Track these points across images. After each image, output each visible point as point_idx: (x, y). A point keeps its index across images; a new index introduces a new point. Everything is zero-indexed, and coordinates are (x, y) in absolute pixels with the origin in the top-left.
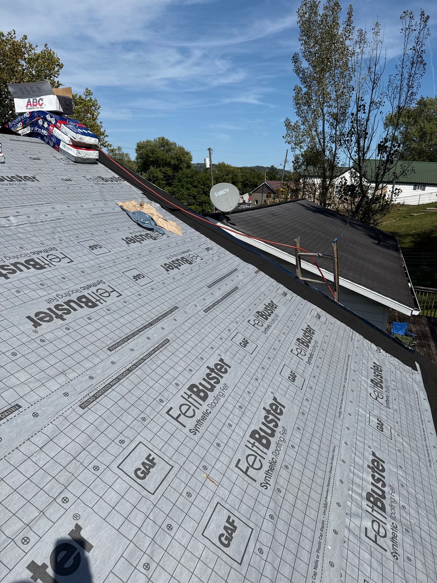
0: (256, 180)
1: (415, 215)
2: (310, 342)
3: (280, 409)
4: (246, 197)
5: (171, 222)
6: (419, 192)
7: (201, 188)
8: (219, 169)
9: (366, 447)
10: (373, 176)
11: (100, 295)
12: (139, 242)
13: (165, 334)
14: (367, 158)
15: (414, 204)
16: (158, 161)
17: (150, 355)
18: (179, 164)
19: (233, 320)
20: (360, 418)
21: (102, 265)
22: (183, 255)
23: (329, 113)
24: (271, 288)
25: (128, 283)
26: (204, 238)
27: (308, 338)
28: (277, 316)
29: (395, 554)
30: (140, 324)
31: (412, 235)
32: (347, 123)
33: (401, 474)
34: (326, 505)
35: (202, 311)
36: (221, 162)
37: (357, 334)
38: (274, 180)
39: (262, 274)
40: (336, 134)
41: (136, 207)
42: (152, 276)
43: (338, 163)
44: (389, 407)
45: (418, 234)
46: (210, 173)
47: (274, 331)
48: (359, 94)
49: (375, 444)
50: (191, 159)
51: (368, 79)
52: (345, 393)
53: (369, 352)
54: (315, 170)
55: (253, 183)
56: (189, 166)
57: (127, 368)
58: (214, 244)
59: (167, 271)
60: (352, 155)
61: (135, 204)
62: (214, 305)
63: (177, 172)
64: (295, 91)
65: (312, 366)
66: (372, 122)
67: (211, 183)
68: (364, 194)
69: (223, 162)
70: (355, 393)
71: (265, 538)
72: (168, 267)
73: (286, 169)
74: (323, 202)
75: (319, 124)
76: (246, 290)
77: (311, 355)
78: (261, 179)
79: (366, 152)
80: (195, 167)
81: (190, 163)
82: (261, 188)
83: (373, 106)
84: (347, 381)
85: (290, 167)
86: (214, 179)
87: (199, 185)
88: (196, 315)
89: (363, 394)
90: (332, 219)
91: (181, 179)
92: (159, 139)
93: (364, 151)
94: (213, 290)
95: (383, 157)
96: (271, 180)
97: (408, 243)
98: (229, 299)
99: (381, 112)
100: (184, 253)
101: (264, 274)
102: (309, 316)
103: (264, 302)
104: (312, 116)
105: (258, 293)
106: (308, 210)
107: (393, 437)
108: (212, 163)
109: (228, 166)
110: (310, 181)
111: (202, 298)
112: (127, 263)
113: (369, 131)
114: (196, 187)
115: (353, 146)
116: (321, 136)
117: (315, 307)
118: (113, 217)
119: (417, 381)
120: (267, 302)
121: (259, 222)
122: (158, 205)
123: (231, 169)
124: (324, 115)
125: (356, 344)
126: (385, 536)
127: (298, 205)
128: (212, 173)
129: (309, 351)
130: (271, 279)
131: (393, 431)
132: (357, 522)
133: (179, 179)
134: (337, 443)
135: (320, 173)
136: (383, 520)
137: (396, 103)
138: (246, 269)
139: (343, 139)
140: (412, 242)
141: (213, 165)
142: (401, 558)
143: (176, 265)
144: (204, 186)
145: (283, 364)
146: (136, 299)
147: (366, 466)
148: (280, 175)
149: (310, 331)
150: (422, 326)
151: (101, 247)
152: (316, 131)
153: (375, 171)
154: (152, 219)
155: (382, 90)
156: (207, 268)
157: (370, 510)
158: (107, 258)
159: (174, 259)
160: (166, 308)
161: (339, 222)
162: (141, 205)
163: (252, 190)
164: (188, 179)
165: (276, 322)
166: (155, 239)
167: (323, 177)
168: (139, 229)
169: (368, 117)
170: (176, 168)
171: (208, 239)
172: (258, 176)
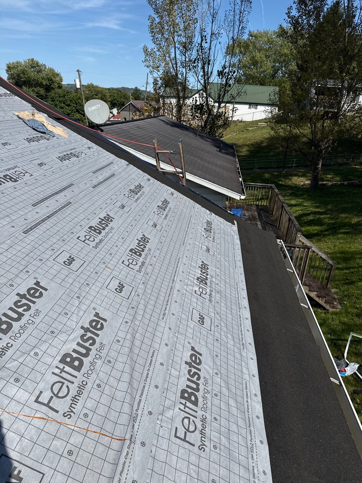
0: (123, 100)
1: (250, 129)
2: (166, 208)
3: (147, 240)
4: (115, 111)
5: (58, 127)
6: (253, 110)
7: (74, 107)
8: (88, 90)
9: (198, 259)
10: (216, 96)
11: (18, 174)
12: (37, 141)
13: (67, 199)
14: (211, 82)
15: (249, 121)
16: (29, 81)
17: (60, 210)
18: (51, 85)
19: (113, 193)
20: (195, 246)
21: (14, 156)
22: (71, 151)
23: (179, 42)
24: (139, 175)
25: (35, 168)
26: (85, 140)
27: (165, 206)
28: (144, 192)
29: (210, 301)
30: (49, 193)
31: (248, 146)
32: (194, 51)
33: (218, 271)
34: (173, 280)
35: (91, 187)
36: (90, 83)
37: (197, 204)
38: (139, 100)
39: (131, 166)
40: (185, 60)
41: (29, 116)
42: (51, 164)
43: (189, 85)
44: (214, 242)
45: (252, 145)
46: (81, 93)
47: (142, 201)
48: (202, 26)
49: (204, 258)
50: (61, 80)
51: (209, 12)
52: (187, 234)
53: (205, 214)
54: (171, 91)
55: (121, 103)
56: (60, 87)
57: (47, 215)
58: (93, 145)
59: (62, 161)
60: (199, 78)
61: (28, 114)
62: (99, 184)
63: (49, 92)
64: (150, 21)
65: (167, 220)
66: (214, 51)
67: (83, 102)
68: (210, 111)
69: (91, 83)
70: (193, 234)
71: (140, 291)
72: (62, 159)
73: (148, 90)
74: (179, 118)
75: (171, 51)
76: (121, 176)
77: (167, 215)
78: (127, 99)
79: (210, 76)
80: (66, 87)
81: (61, 84)
82: (128, 107)
83: (214, 37)
84: (189, 229)
85: (150, 89)
86: (85, 99)
87: (71, 104)
88: (87, 189)
89: (199, 235)
90: (186, 132)
91: (53, 98)
92: (29, 60)
93: (208, 76)
94: (97, 175)
95: (223, 81)
96: (136, 99)
97: (245, 151)
98: (110, 181)
99: (220, 43)
100: (71, 150)
101: (133, 166)
102: (165, 194)
103: (134, 184)
104: (166, 44)
105: (129, 178)
106: (167, 124)
107: (215, 255)
108: (82, 84)
109: (97, 87)
110: (167, 101)
111: (90, 179)
112: (31, 155)
113: (212, 58)
114: (69, 105)
115: (199, 71)
116: (174, 62)
117: (170, 188)
118: (13, 124)
119: (234, 230)
120: (136, 184)
121: (127, 133)
122: (46, 115)
123: (100, 89)
124: (175, 43)
125: (196, 210)
126: (206, 294)
127: (159, 121)
128: (82, 93)
129: (165, 213)
130: (138, 170)
131: (215, 253)
132: (191, 288)
133: (51, 98)
134: (181, 256)
135: (175, 94)
136: (205, 288)
137: (231, 35)
138: (119, 162)
139: (192, 65)
140: (248, 151)
141: (83, 86)
142: (213, 303)
143: (67, 158)
144: (76, 104)
145: (148, 219)
146: (43, 178)
147: (197, 267)
148: (143, 95)
149: (166, 202)
150: (253, 212)
151: (10, 144)
152: (169, 57)
153: (217, 92)
154: (43, 124)
155: (220, 23)
156: (90, 161)
157: (198, 284)
158: (17, 152)
159: (65, 153)
160: (65, 184)
161: (191, 135)
162: (33, 115)
163: (120, 108)
164: (61, 99)
165: (143, 196)
166: (48, 140)
167: (178, 98)
168: (35, 133)
169: (210, 47)
170: (48, 88)
171: (88, 141)
172: (124, 96)
